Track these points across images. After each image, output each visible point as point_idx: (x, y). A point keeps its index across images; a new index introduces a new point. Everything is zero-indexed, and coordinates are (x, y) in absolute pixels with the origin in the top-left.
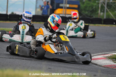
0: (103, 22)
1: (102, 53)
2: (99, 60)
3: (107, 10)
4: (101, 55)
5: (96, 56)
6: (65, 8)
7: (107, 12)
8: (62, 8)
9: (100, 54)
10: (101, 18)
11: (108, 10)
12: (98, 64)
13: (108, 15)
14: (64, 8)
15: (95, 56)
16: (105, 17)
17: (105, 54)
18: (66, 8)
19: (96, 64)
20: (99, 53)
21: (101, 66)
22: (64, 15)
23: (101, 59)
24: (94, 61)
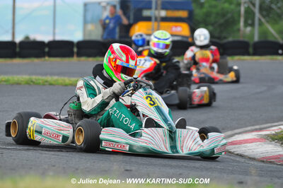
0: (251, 50)
1: (253, 128)
2: (248, 145)
3: (260, 20)
4: (253, 131)
5: (240, 135)
6: (156, 19)
7: (261, 24)
8: (148, 19)
9: (249, 128)
10: (246, 39)
11: (263, 20)
12: (246, 154)
13: (264, 33)
14: (153, 19)
15: (237, 136)
16: (256, 39)
17: (261, 130)
18: (159, 19)
19: (241, 156)
20: (247, 126)
21: (253, 159)
23: (252, 142)
24: (235, 148)
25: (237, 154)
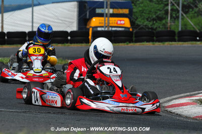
0: (176, 38)
5: (177, 100)
12: (183, 114)
17: (191, 96)
20: (181, 94)
22: (106, 29)
23: (186, 105)
24: (174, 109)
25: (177, 114)
